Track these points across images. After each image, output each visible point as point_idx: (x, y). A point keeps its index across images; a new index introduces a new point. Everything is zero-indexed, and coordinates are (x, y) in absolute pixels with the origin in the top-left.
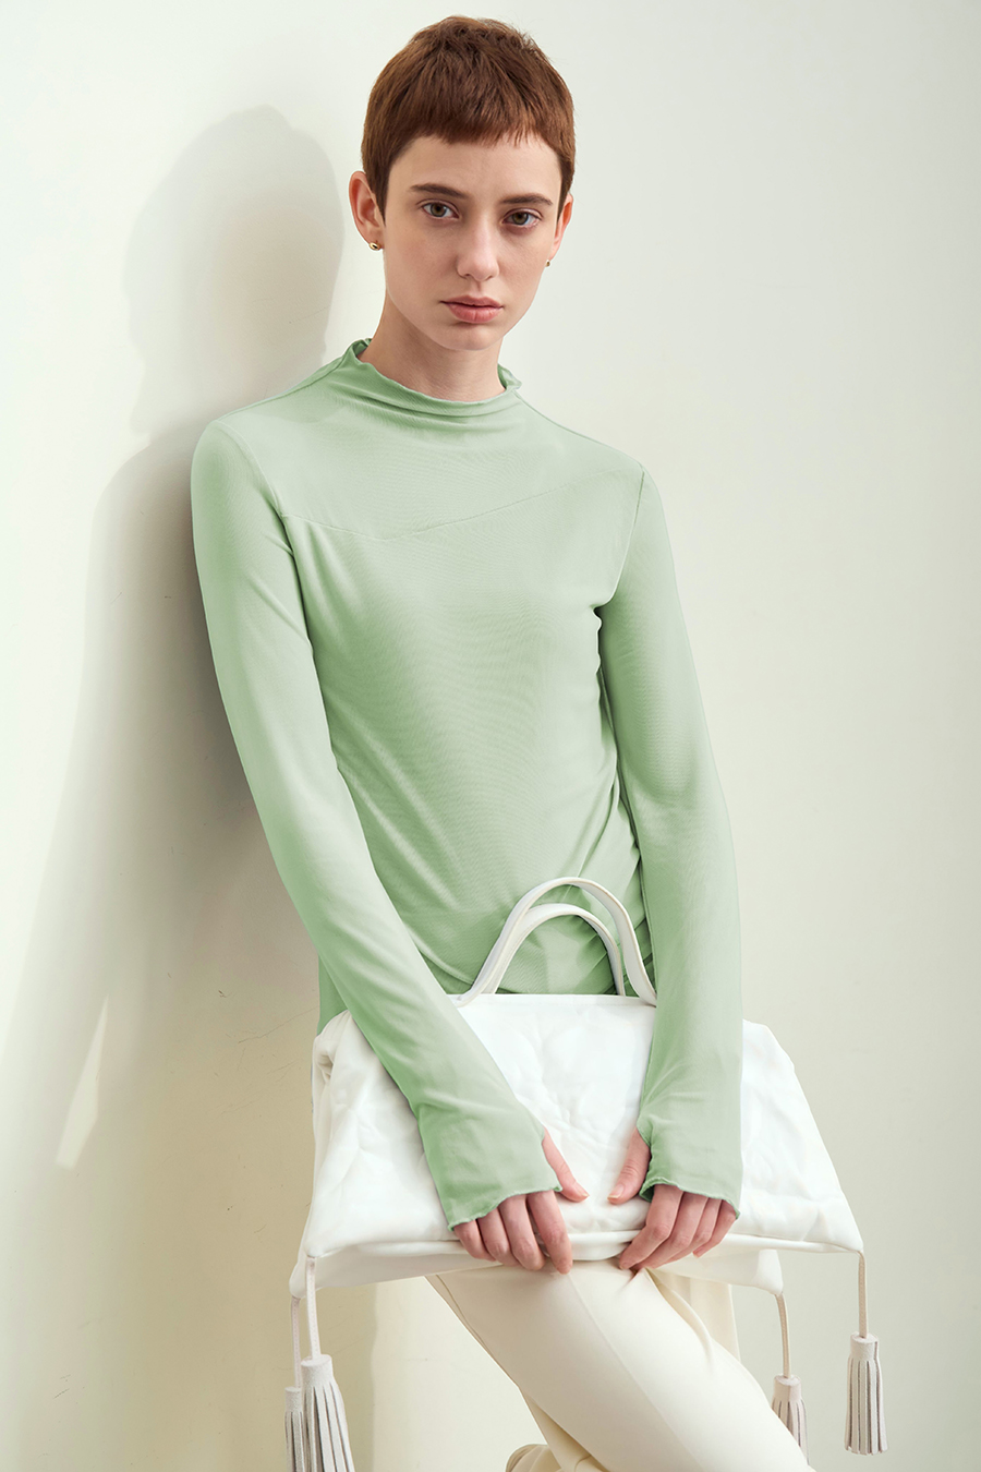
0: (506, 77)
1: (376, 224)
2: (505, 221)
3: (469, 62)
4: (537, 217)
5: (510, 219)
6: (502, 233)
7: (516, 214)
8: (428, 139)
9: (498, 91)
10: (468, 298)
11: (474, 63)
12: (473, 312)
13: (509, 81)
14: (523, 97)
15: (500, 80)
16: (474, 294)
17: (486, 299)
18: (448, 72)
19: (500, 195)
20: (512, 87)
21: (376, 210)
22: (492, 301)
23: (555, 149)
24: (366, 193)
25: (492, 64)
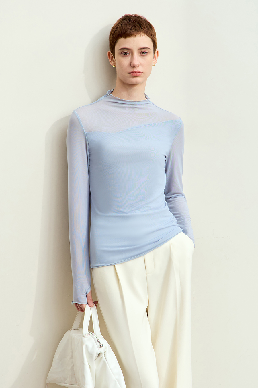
0: (136, 23)
1: (114, 61)
2: (141, 54)
3: (128, 21)
4: (147, 53)
5: (142, 53)
6: (140, 57)
7: (143, 52)
8: (121, 39)
9: (135, 26)
10: (134, 71)
11: (129, 21)
12: (136, 74)
13: (137, 24)
14: (141, 26)
15: (135, 24)
16: (135, 70)
17: (138, 71)
18: (124, 24)
19: (139, 48)
20: (138, 25)
21: (114, 58)
22: (139, 71)
23: (150, 37)
24: (111, 56)
25: (133, 21)
